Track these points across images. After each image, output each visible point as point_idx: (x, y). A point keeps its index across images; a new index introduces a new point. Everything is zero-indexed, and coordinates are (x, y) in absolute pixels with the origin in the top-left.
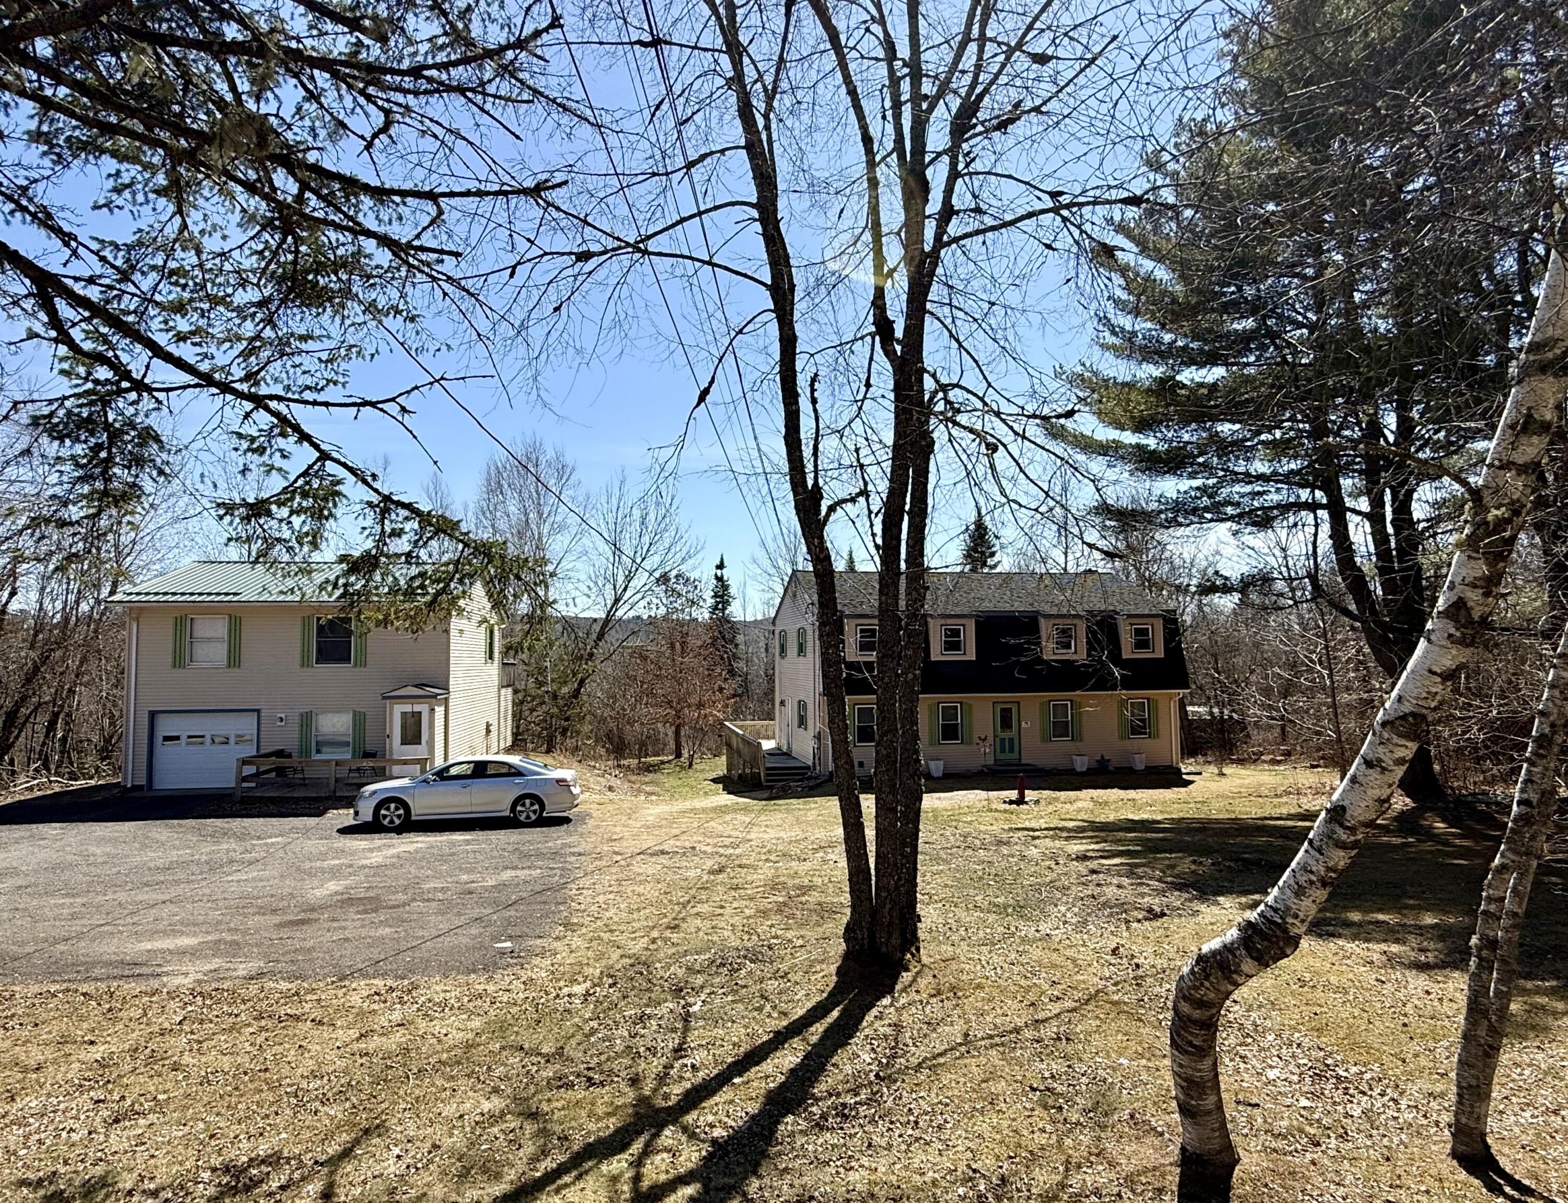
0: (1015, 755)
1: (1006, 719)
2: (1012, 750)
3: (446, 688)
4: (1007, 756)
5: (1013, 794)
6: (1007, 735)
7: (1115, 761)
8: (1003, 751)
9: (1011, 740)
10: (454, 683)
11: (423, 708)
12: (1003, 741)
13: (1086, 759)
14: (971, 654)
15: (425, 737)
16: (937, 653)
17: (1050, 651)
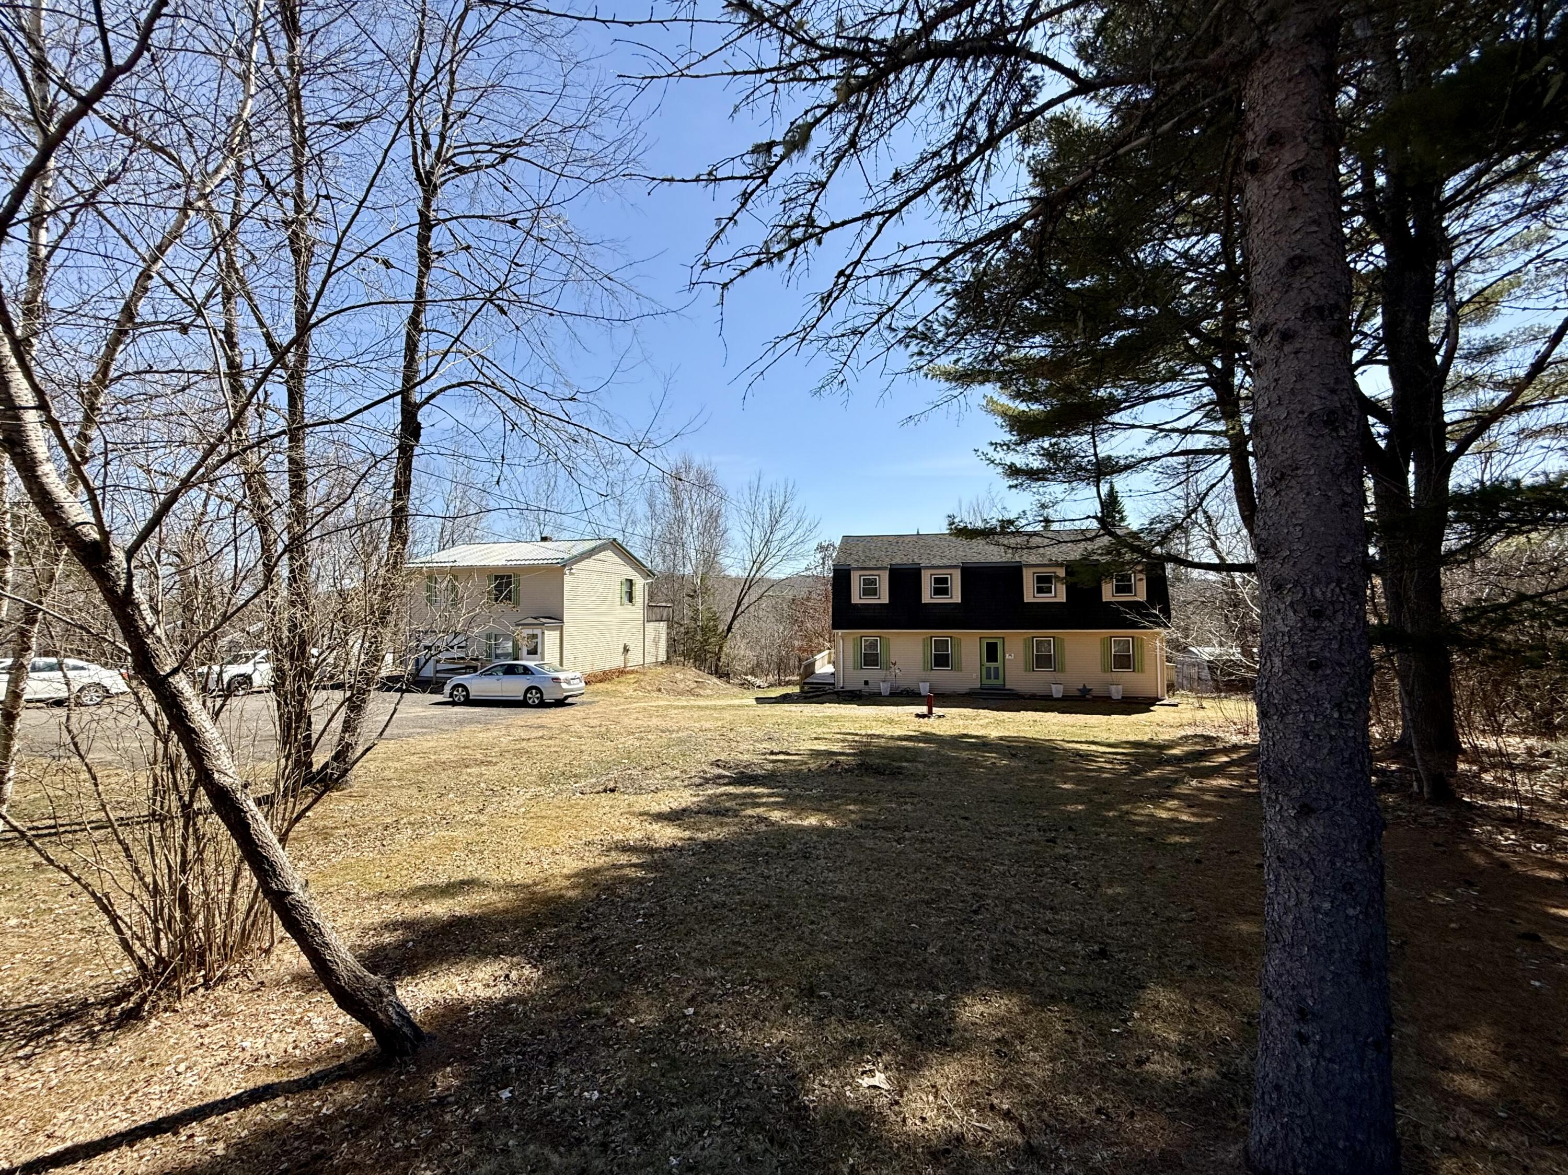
0: (1000, 682)
1: (992, 652)
2: (997, 677)
3: (562, 621)
4: (993, 682)
5: (924, 709)
6: (992, 665)
7: (1097, 690)
8: (989, 677)
9: (997, 669)
10: (566, 618)
11: (537, 631)
12: (988, 669)
13: (1061, 687)
14: (956, 597)
15: (539, 651)
16: (927, 597)
17: (1030, 595)
